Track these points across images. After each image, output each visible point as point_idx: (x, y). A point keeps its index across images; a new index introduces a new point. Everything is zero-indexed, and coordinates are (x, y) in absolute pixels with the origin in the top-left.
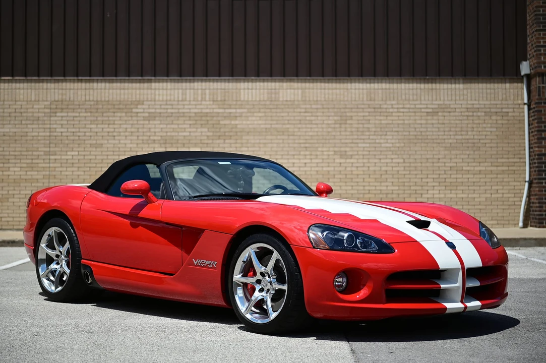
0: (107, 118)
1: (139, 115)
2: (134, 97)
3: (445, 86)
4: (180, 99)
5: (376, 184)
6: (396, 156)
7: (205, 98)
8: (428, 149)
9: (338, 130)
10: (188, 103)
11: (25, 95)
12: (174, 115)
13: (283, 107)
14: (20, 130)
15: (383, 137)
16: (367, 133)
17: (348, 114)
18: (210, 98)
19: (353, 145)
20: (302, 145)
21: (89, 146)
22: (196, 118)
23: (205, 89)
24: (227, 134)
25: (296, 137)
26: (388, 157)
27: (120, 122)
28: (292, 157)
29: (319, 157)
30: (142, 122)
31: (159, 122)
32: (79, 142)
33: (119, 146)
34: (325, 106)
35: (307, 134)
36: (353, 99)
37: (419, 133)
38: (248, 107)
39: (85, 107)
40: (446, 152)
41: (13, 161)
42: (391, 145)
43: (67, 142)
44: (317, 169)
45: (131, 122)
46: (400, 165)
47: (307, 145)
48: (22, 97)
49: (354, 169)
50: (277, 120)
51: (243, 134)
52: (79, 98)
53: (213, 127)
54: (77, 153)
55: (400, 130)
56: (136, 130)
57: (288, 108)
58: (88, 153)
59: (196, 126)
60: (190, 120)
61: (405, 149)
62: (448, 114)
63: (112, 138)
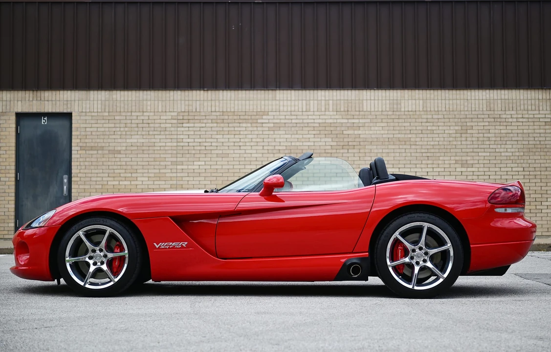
0: (233, 129)
1: (264, 125)
2: (259, 107)
4: (304, 110)
6: (516, 165)
7: (329, 108)
8: (547, 158)
9: (459, 139)
10: (312, 113)
11: (152, 106)
12: (298, 125)
13: (404, 117)
14: (147, 140)
15: (503, 146)
16: (488, 143)
17: (468, 124)
18: (333, 109)
19: (473, 154)
20: (424, 155)
21: (215, 156)
22: (321, 128)
23: (329, 100)
24: (350, 144)
25: (418, 147)
26: (508, 165)
27: (246, 133)
28: (414, 166)
29: (440, 166)
30: (267, 133)
31: (284, 132)
32: (205, 152)
33: (245, 155)
34: (446, 116)
35: (429, 143)
36: (473, 109)
37: (538, 143)
38: (370, 117)
39: (211, 117)
41: (141, 171)
42: (511, 154)
43: (193, 152)
45: (256, 133)
46: (520, 173)
47: (429, 154)
48: (149, 108)
49: (476, 177)
50: (399, 130)
51: (366, 143)
52: (205, 108)
53: (337, 137)
54: (203, 163)
55: (519, 139)
56: (262, 140)
57: (410, 118)
58: (215, 163)
59: (319, 136)
60: (314, 130)
61: (524, 157)
63: (238, 148)
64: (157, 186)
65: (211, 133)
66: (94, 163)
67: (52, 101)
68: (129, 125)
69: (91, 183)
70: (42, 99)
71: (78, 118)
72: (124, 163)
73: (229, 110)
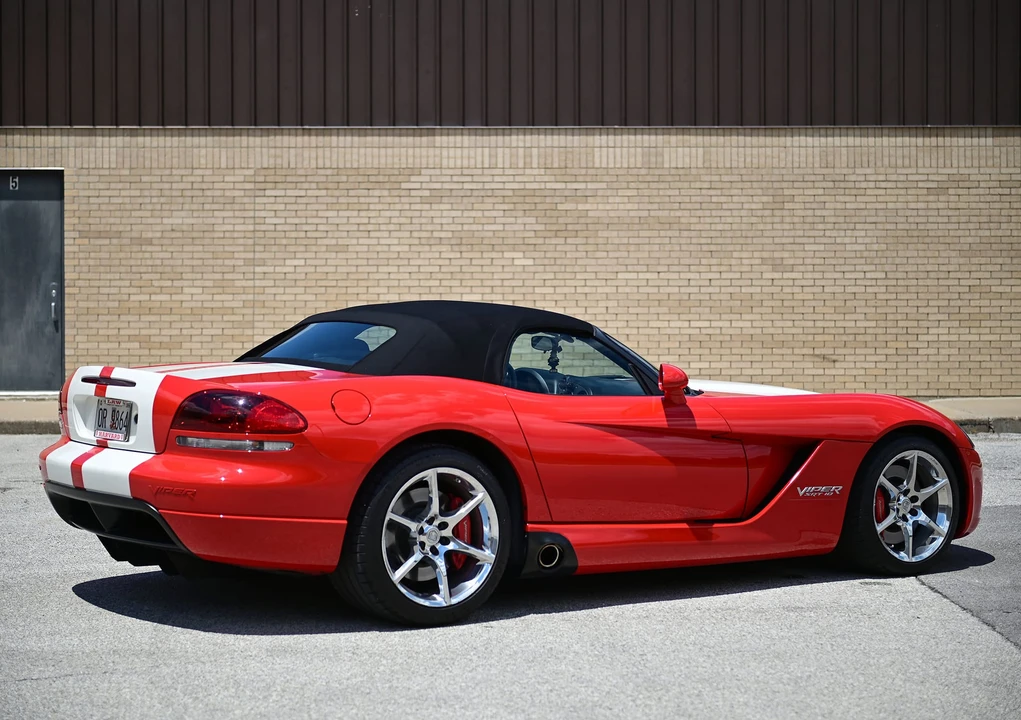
0: (355, 200)
1: (413, 193)
2: (403, 160)
3: (961, 141)
4: (486, 165)
5: (835, 317)
6: (873, 268)
7: (531, 163)
8: (929, 254)
9: (769, 220)
10: (500, 172)
11: (210, 158)
12: (475, 193)
13: (669, 179)
14: (200, 221)
15: (849, 233)
16: (821, 226)
17: (786, 192)
18: (539, 164)
19: (795, 247)
20: (705, 248)
21: (324, 249)
22: (515, 200)
23: (531, 147)
24: (570, 227)
25: (693, 234)
26: (858, 268)
27: (379, 207)
28: (686, 269)
29: (734, 269)
30: (418, 207)
31: (448, 207)
32: (305, 242)
33: (379, 248)
34: (745, 178)
35: (713, 227)
36: (796, 165)
37: (914, 226)
38: (606, 178)
39: (317, 179)
40: (962, 261)
41: (190, 276)
42: (863, 247)
43: (284, 242)
44: (731, 290)
45: (398, 207)
46: (879, 282)
47: (713, 248)
48: (203, 161)
49: (798, 290)
50: (659, 203)
51: (598, 227)
52: (306, 163)
53: (545, 216)
54: (302, 262)
55: (879, 220)
56: (408, 221)
57: (680, 181)
58: (323, 262)
59: (514, 213)
60: (504, 203)
61: (888, 254)
62: (965, 191)
63: (366, 234)
64: (220, 305)
65: (316, 207)
66: (104, 262)
67: (27, 148)
68: (167, 193)
69: (101, 297)
70: (9, 144)
71: (75, 179)
72: (159, 262)
73: (348, 165)
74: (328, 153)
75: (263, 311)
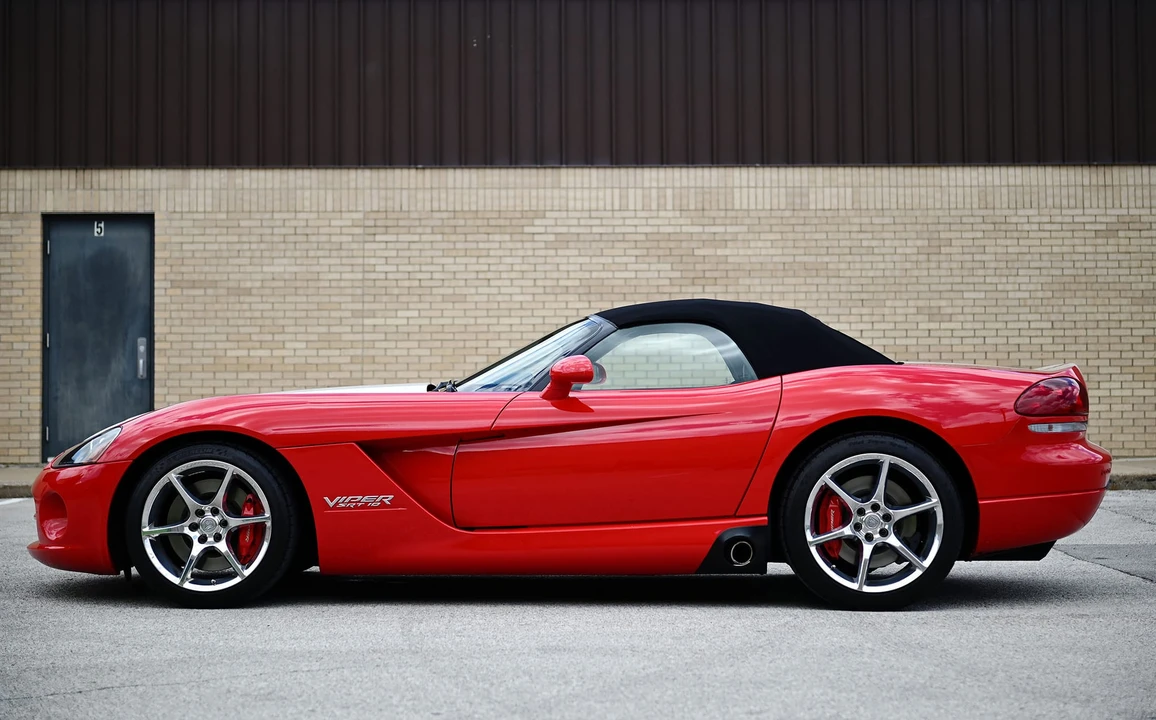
0: (474, 245)
1: (537, 237)
2: (526, 202)
4: (617, 207)
6: (1038, 317)
7: (665, 204)
8: (1099, 302)
9: (924, 265)
10: (632, 214)
11: (314, 200)
12: (605, 238)
13: (815, 221)
14: (304, 268)
15: (1011, 279)
16: (981, 272)
17: (943, 235)
18: (673, 206)
19: (952, 295)
20: (855, 296)
21: (439, 298)
22: (648, 245)
23: (666, 188)
24: (708, 274)
25: (842, 281)
26: (1022, 317)
27: (500, 253)
28: (835, 319)
29: (887, 319)
30: (542, 253)
31: (576, 252)
32: (419, 291)
33: (499, 298)
34: (898, 220)
35: (864, 273)
36: (953, 206)
37: (1081, 272)
38: (746, 221)
39: (432, 223)
40: (1134, 309)
41: (292, 329)
42: (1027, 295)
43: (396, 291)
44: (884, 342)
45: (521, 253)
46: (1045, 333)
47: (864, 296)
48: (307, 203)
49: (957, 341)
50: (805, 248)
51: (738, 274)
52: (420, 205)
53: (681, 262)
54: (416, 314)
55: (1044, 264)
56: (532, 268)
57: (827, 224)
58: (439, 313)
59: (647, 259)
60: (636, 248)
61: (1053, 302)
62: (1137, 234)
63: (485, 283)
64: (325, 360)
65: (431, 253)
66: (199, 315)
67: (114, 189)
68: (267, 238)
69: (194, 353)
70: (95, 186)
71: (167, 223)
72: (258, 314)
73: (466, 208)
74: (443, 196)
75: (373, 367)
